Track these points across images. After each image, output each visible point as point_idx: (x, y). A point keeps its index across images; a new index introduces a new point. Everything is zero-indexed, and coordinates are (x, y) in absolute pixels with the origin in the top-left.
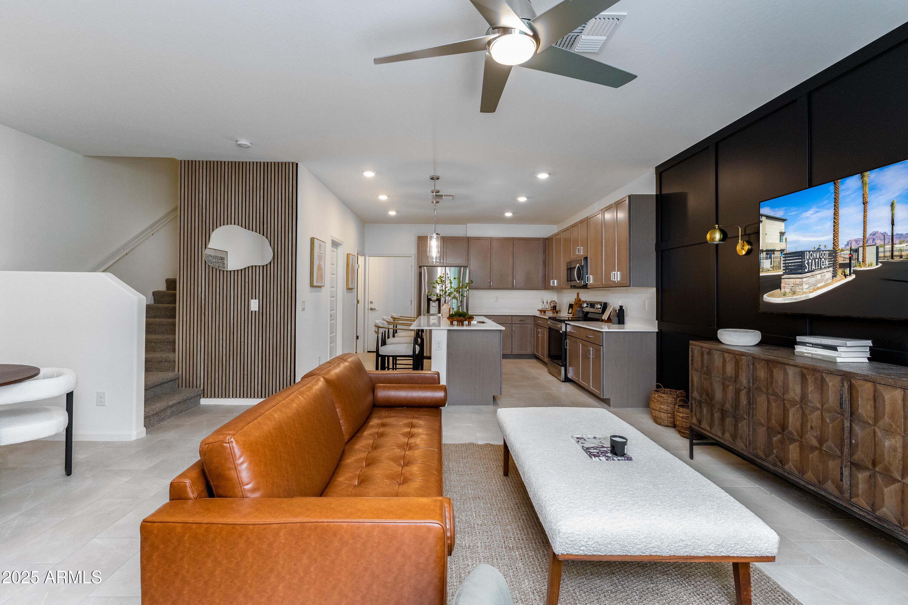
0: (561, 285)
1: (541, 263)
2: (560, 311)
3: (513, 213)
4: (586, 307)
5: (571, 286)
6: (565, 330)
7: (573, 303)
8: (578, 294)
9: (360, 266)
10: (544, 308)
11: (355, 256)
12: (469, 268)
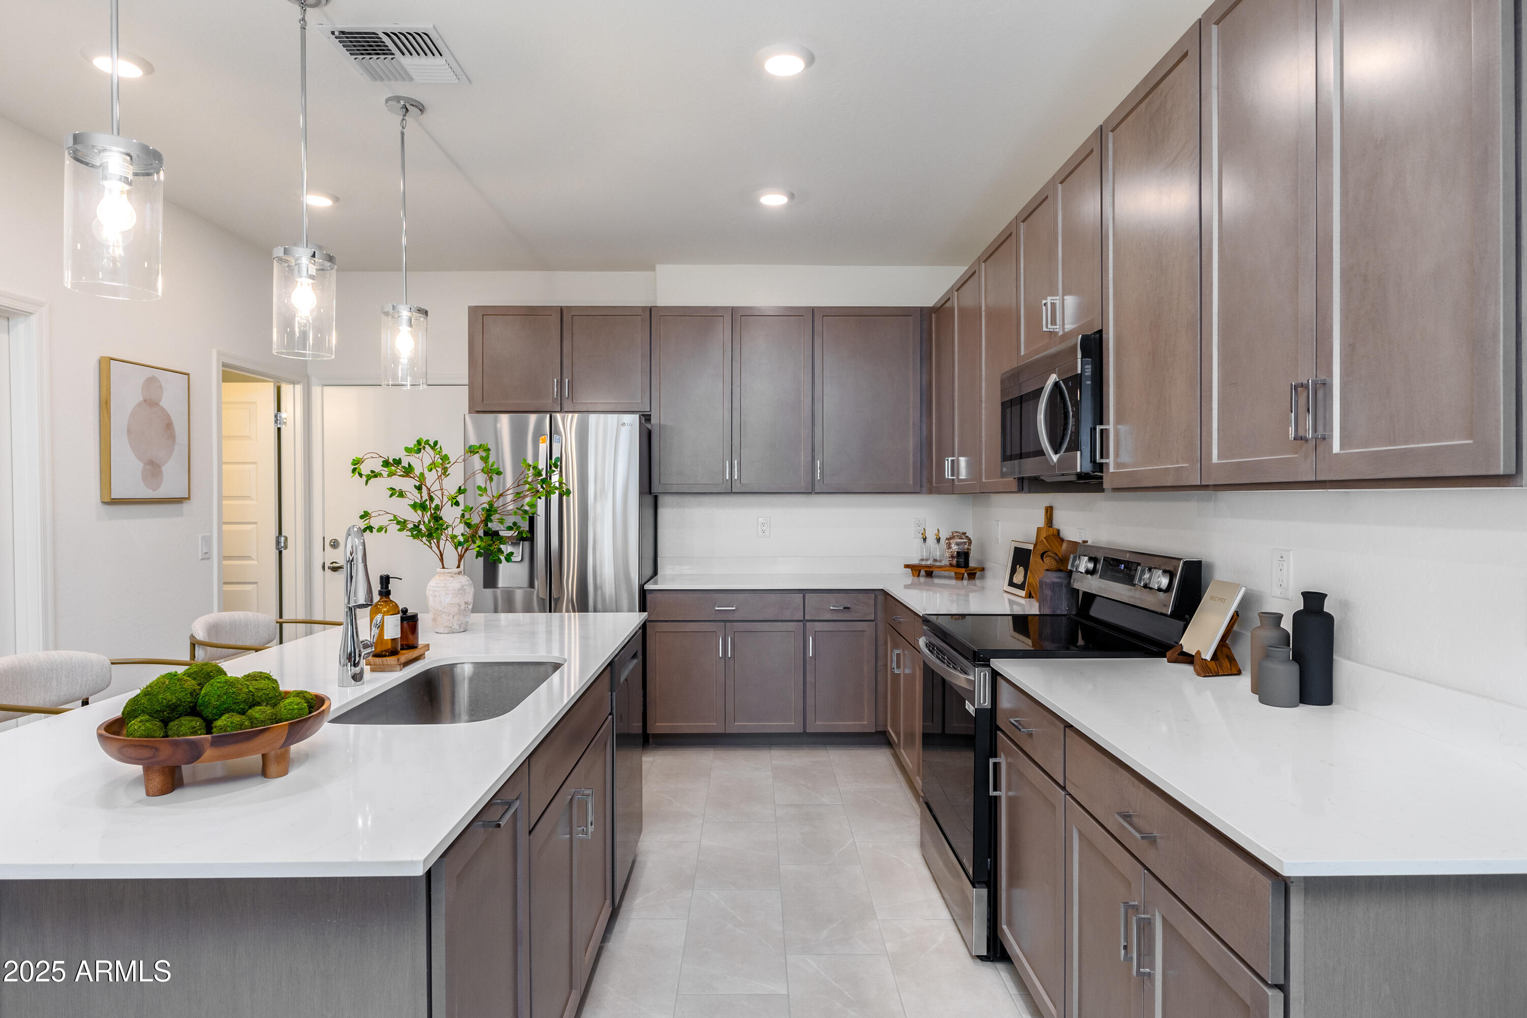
0: (981, 478)
1: (914, 398)
2: (983, 569)
4: (1088, 572)
5: (1021, 480)
6: (987, 704)
7: (1031, 547)
8: (1049, 511)
9: (288, 421)
10: (927, 560)
11: (188, 374)
12: (654, 420)
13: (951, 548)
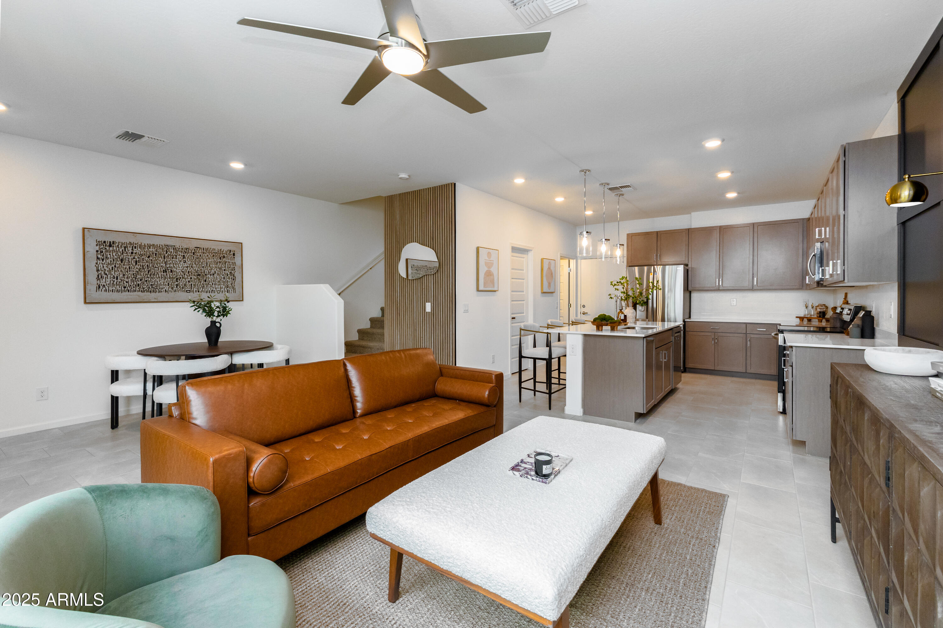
3: (738, 193)
6: (782, 344)
8: (845, 295)
9: (572, 270)
10: (808, 315)
11: (555, 260)
12: (689, 266)
13: (817, 310)
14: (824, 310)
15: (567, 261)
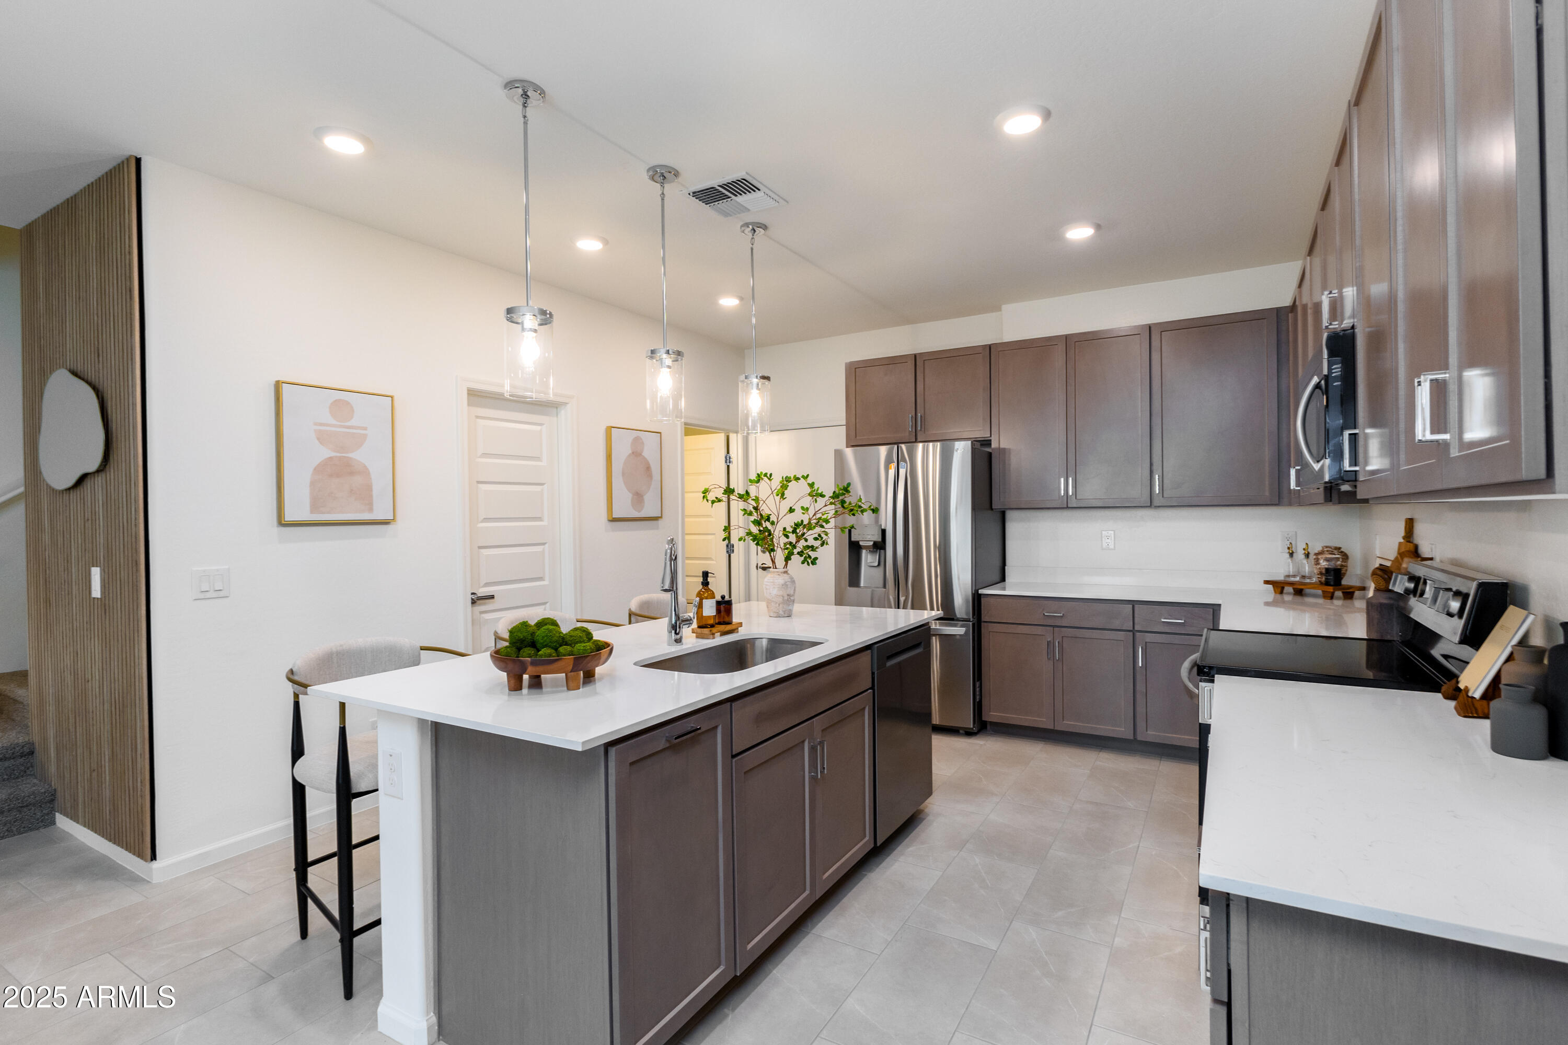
2: (1363, 589)
8: (1410, 524)
9: (734, 460)
10: (1294, 576)
11: (660, 433)
12: (994, 445)
13: (1320, 564)
14: (1339, 563)
15: (721, 437)
